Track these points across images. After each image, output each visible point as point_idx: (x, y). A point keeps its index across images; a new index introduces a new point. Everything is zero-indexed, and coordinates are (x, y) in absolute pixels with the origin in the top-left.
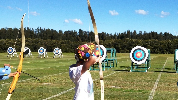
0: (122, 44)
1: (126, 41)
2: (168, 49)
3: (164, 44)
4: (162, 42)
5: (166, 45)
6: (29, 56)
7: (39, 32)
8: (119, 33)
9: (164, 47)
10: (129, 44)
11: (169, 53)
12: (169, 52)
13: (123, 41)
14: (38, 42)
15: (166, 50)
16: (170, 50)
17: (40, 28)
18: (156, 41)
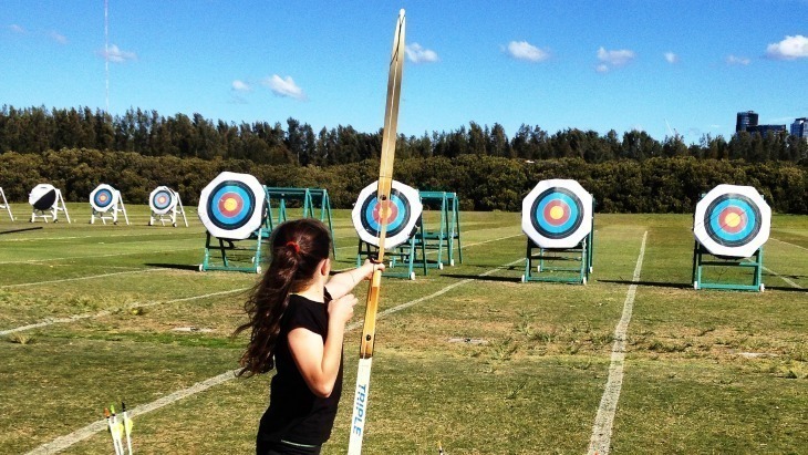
0: (447, 177)
1: (465, 165)
2: (618, 196)
3: (607, 175)
4: (598, 166)
5: (613, 179)
6: (55, 218)
7: (132, 126)
8: (440, 132)
9: (605, 189)
10: (473, 175)
11: (623, 212)
12: (624, 207)
13: (452, 163)
14: (125, 167)
15: (614, 198)
16: (626, 199)
17: (136, 110)
18: (576, 166)
